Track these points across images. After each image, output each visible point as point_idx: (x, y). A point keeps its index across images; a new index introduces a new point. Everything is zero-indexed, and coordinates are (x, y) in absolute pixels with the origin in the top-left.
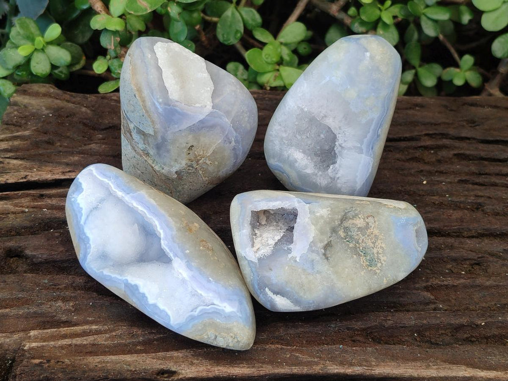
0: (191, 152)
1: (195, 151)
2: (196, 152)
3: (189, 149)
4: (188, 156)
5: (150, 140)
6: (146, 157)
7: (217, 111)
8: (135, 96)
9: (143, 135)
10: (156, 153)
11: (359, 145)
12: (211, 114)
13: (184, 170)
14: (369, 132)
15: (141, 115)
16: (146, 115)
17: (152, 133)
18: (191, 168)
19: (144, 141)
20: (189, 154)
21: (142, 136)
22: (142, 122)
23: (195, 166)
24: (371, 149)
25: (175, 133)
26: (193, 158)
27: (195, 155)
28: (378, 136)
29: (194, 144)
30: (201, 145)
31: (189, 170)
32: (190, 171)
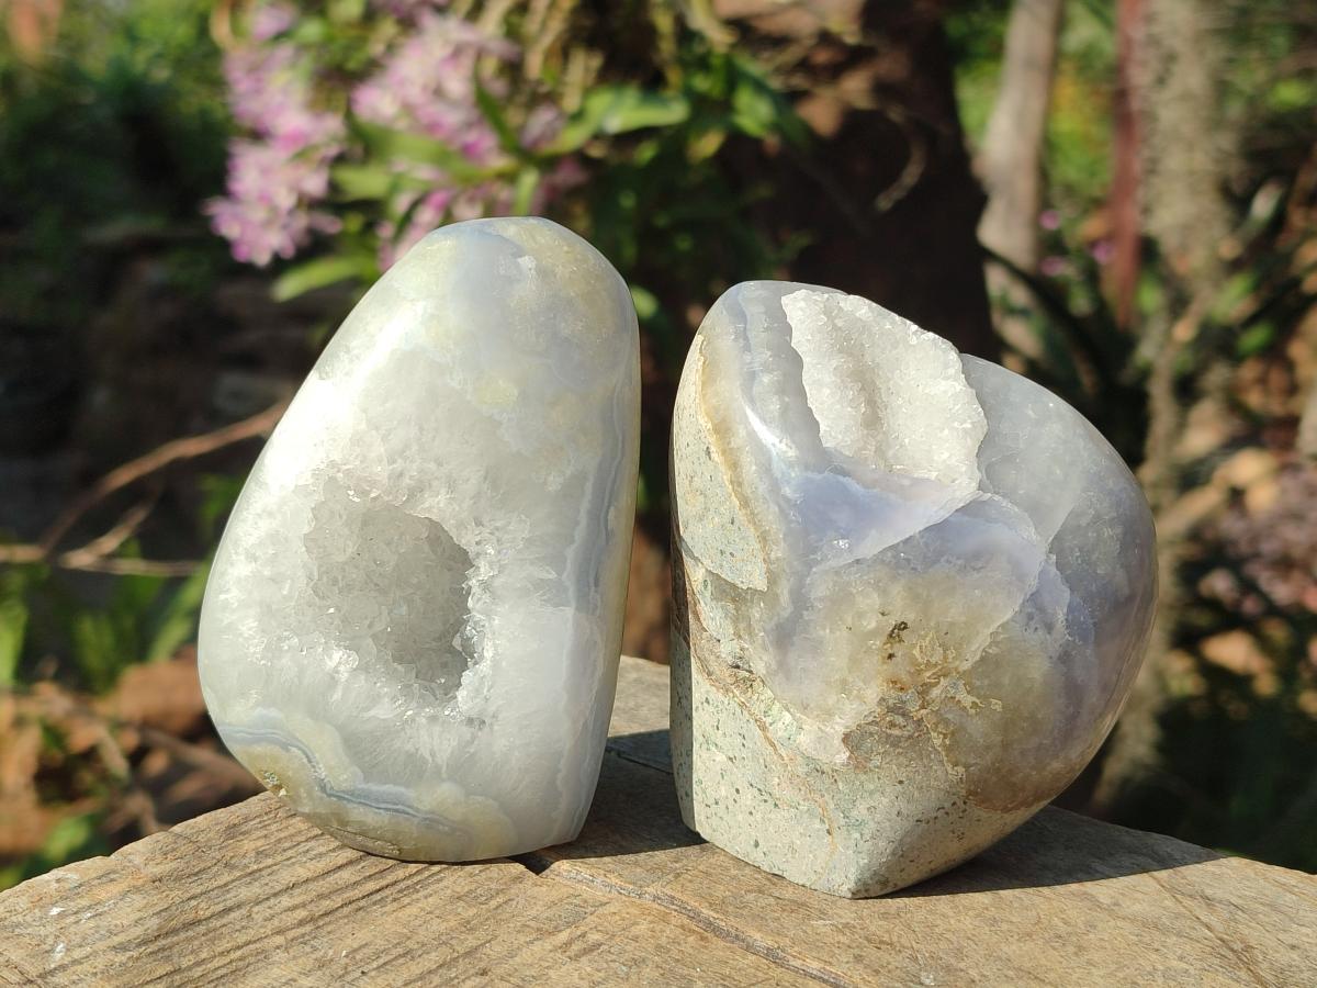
0: (899, 650)
1: (914, 646)
2: (916, 652)
3: (891, 636)
4: (889, 667)
5: (756, 613)
6: (745, 693)
7: (997, 498)
8: (708, 453)
9: (734, 600)
10: (774, 666)
11: (553, 575)
12: (971, 509)
13: (874, 729)
14: (577, 523)
15: (727, 519)
16: (741, 516)
17: (760, 584)
18: (900, 720)
19: (736, 621)
20: (891, 656)
21: (731, 606)
22: (728, 550)
23: (913, 707)
24: (592, 584)
25: (837, 573)
26: (905, 678)
27: (913, 661)
28: (609, 535)
29: (910, 617)
30: (938, 624)
31: (892, 725)
32: (896, 732)
